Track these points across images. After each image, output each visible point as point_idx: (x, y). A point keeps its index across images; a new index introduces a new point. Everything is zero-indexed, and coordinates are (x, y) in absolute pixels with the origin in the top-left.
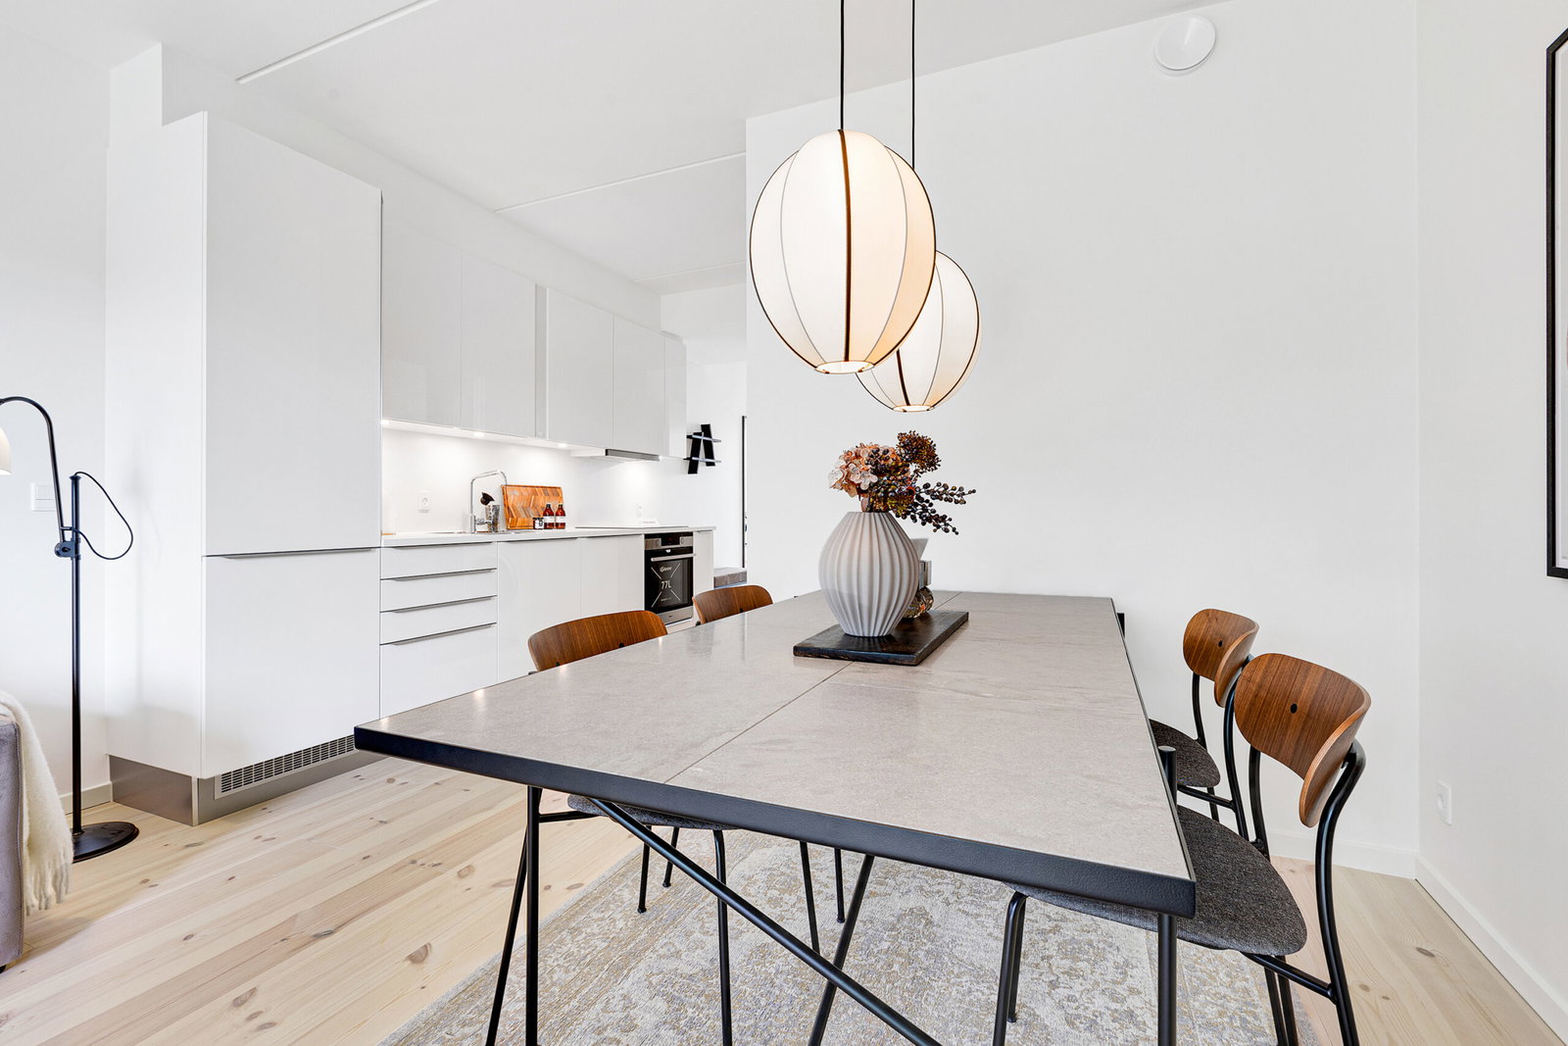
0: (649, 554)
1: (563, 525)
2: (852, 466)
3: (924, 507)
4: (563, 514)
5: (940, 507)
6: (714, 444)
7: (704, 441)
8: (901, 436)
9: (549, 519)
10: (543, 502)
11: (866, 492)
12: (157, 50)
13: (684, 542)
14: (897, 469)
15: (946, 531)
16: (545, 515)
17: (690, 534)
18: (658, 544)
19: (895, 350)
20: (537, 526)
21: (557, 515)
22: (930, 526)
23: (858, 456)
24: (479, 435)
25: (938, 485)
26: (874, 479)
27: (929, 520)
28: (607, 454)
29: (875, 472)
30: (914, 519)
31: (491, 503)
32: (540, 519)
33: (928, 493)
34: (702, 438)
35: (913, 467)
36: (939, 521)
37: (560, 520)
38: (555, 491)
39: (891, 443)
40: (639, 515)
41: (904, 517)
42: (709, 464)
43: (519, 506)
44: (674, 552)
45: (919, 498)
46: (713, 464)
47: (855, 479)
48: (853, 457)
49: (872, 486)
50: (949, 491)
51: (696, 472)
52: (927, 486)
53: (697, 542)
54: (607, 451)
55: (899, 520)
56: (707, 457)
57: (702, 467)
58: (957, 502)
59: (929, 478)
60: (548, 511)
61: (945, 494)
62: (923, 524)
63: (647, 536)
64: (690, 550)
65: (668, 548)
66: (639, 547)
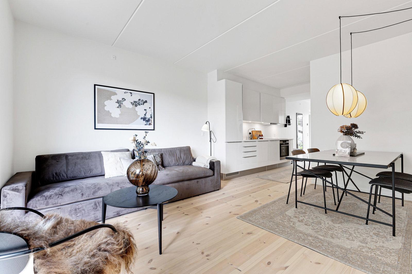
0: (281, 144)
1: (263, 138)
2: (342, 129)
3: (355, 134)
4: (263, 136)
5: (358, 134)
6: (290, 120)
7: (288, 120)
8: (351, 124)
9: (260, 137)
10: (259, 134)
11: (344, 132)
12: (217, 70)
13: (287, 142)
14: (350, 129)
15: (360, 138)
16: (259, 136)
17: (288, 140)
18: (282, 142)
19: (350, 113)
20: (258, 138)
21: (261, 136)
22: (357, 137)
23: (343, 127)
24: (250, 122)
25: (358, 131)
26: (347, 130)
27: (356, 136)
28: (271, 124)
29: (346, 130)
30: (354, 136)
31: (251, 134)
32: (259, 137)
33: (356, 132)
34: (288, 119)
35: (353, 129)
36: (359, 137)
37: (262, 137)
38: (260, 132)
39: (350, 125)
40: (275, 136)
41: (352, 136)
42: (289, 125)
43: (255, 135)
44: (285, 144)
45: (354, 133)
46: (290, 125)
47: (343, 131)
48: (342, 127)
49: (346, 131)
50: (360, 132)
51: (286, 127)
52: (356, 131)
53: (290, 142)
54: (271, 123)
55: (351, 137)
56: (288, 123)
57: (288, 126)
58: (362, 134)
59: (357, 130)
60: (260, 136)
61: (359, 132)
62: (355, 137)
63: (280, 141)
64: (288, 144)
65: (284, 143)
66: (279, 143)
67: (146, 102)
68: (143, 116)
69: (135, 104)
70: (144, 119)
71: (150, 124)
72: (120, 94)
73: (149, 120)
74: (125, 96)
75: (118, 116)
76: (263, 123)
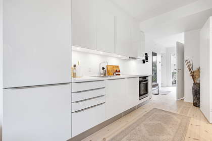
0: (140, 82)
1: (120, 74)
6: (148, 57)
7: (146, 57)
9: (117, 73)
10: (115, 69)
17: (147, 77)
18: (141, 79)
20: (114, 75)
28: (129, 58)
31: (104, 69)
32: (115, 73)
37: (119, 73)
38: (118, 67)
43: (110, 70)
46: (148, 61)
51: (145, 63)
53: (149, 79)
56: (146, 60)
60: (116, 71)
63: (140, 77)
64: (147, 80)
65: (143, 80)
66: (138, 80)
76: (120, 56)
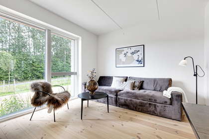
67: (139, 51)
68: (137, 59)
69: (133, 53)
70: (138, 61)
71: (141, 63)
72: (126, 50)
73: (140, 61)
74: (127, 51)
75: (124, 61)
